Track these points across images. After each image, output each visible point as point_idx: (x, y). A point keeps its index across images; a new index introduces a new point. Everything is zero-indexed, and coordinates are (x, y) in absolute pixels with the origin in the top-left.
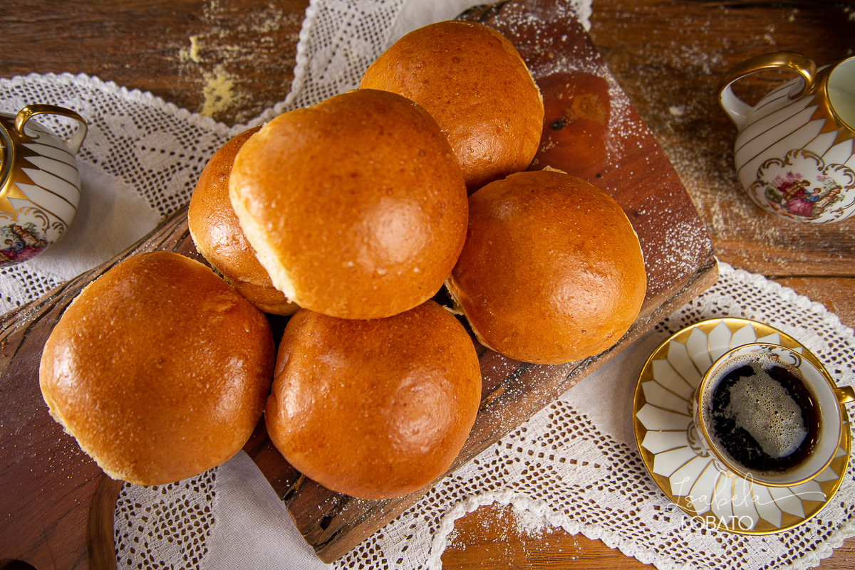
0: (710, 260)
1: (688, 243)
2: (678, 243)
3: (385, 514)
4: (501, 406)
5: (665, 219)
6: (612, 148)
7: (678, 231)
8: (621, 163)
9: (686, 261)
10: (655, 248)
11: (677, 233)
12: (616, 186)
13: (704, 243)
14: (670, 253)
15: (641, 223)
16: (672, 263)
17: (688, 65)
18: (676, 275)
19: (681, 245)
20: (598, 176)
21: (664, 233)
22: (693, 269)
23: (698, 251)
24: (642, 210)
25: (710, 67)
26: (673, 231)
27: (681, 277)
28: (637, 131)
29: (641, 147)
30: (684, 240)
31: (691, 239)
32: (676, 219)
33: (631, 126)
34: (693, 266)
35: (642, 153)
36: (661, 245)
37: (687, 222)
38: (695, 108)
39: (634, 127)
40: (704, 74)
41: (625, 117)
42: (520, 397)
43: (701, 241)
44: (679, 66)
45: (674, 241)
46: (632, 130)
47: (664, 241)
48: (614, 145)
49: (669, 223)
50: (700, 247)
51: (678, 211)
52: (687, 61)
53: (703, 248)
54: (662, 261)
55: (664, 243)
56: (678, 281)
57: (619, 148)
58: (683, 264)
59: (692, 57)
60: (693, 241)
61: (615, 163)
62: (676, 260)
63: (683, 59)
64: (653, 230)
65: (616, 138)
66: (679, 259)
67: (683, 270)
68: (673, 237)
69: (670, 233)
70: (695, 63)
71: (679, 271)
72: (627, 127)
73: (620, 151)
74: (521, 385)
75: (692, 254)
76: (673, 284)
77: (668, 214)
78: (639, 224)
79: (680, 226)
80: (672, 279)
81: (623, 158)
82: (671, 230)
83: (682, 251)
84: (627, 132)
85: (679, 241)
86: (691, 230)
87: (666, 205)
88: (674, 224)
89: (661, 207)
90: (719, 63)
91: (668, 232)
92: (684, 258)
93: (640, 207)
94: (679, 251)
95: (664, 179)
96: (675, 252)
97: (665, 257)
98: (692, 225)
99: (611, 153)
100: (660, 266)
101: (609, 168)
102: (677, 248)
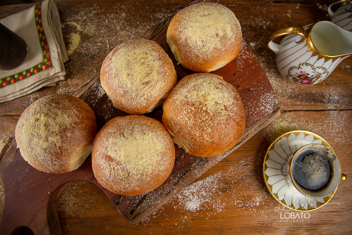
0: (277, 107)
1: (269, 101)
2: (265, 101)
3: (154, 208)
4: (197, 168)
5: (260, 92)
6: (239, 63)
7: (265, 96)
8: (243, 69)
9: (268, 109)
10: (256, 104)
11: (265, 97)
12: (241, 78)
13: (275, 101)
14: (262, 105)
15: (251, 94)
16: (263, 110)
17: (257, 25)
18: (264, 114)
19: (267, 102)
20: (234, 75)
21: (260, 98)
22: (271, 111)
23: (273, 104)
24: (251, 88)
25: (266, 26)
26: (263, 97)
27: (266, 115)
28: (249, 56)
29: (251, 62)
30: (267, 100)
31: (270, 100)
32: (264, 91)
33: (247, 53)
34: (271, 110)
35: (252, 65)
36: (258, 102)
37: (269, 93)
38: (260, 43)
39: (248, 54)
40: (264, 29)
41: (245, 50)
42: (204, 164)
43: (274, 100)
44: (254, 26)
45: (264, 101)
46: (247, 55)
47: (260, 100)
48: (240, 62)
49: (262, 93)
50: (274, 103)
51: (265, 88)
52: (257, 24)
53: (275, 103)
54: (259, 109)
55: (260, 102)
56: (265, 117)
57: (242, 63)
58: (267, 110)
59: (259, 22)
60: (271, 100)
61: (241, 69)
62: (264, 108)
63: (256, 23)
64: (256, 96)
65: (241, 59)
66: (266, 108)
67: (267, 112)
68: (263, 99)
69: (262, 97)
70: (260, 25)
71: (265, 113)
72: (245, 54)
73: (243, 64)
74: (204, 160)
75: (270, 106)
76: (263, 118)
77: (261, 90)
78: (250, 94)
79: (266, 95)
80: (263, 116)
81: (244, 67)
82: (262, 96)
83: (267, 104)
84: (245, 56)
85: (266, 100)
86: (270, 96)
87: (261, 86)
88: (264, 94)
89: (259, 87)
90: (270, 25)
91: (261, 97)
92: (268, 107)
93: (250, 87)
94: (266, 105)
95: (260, 75)
96: (264, 105)
97: (260, 107)
98: (271, 94)
99: (239, 65)
100: (258, 111)
101: (239, 71)
102: (265, 103)
